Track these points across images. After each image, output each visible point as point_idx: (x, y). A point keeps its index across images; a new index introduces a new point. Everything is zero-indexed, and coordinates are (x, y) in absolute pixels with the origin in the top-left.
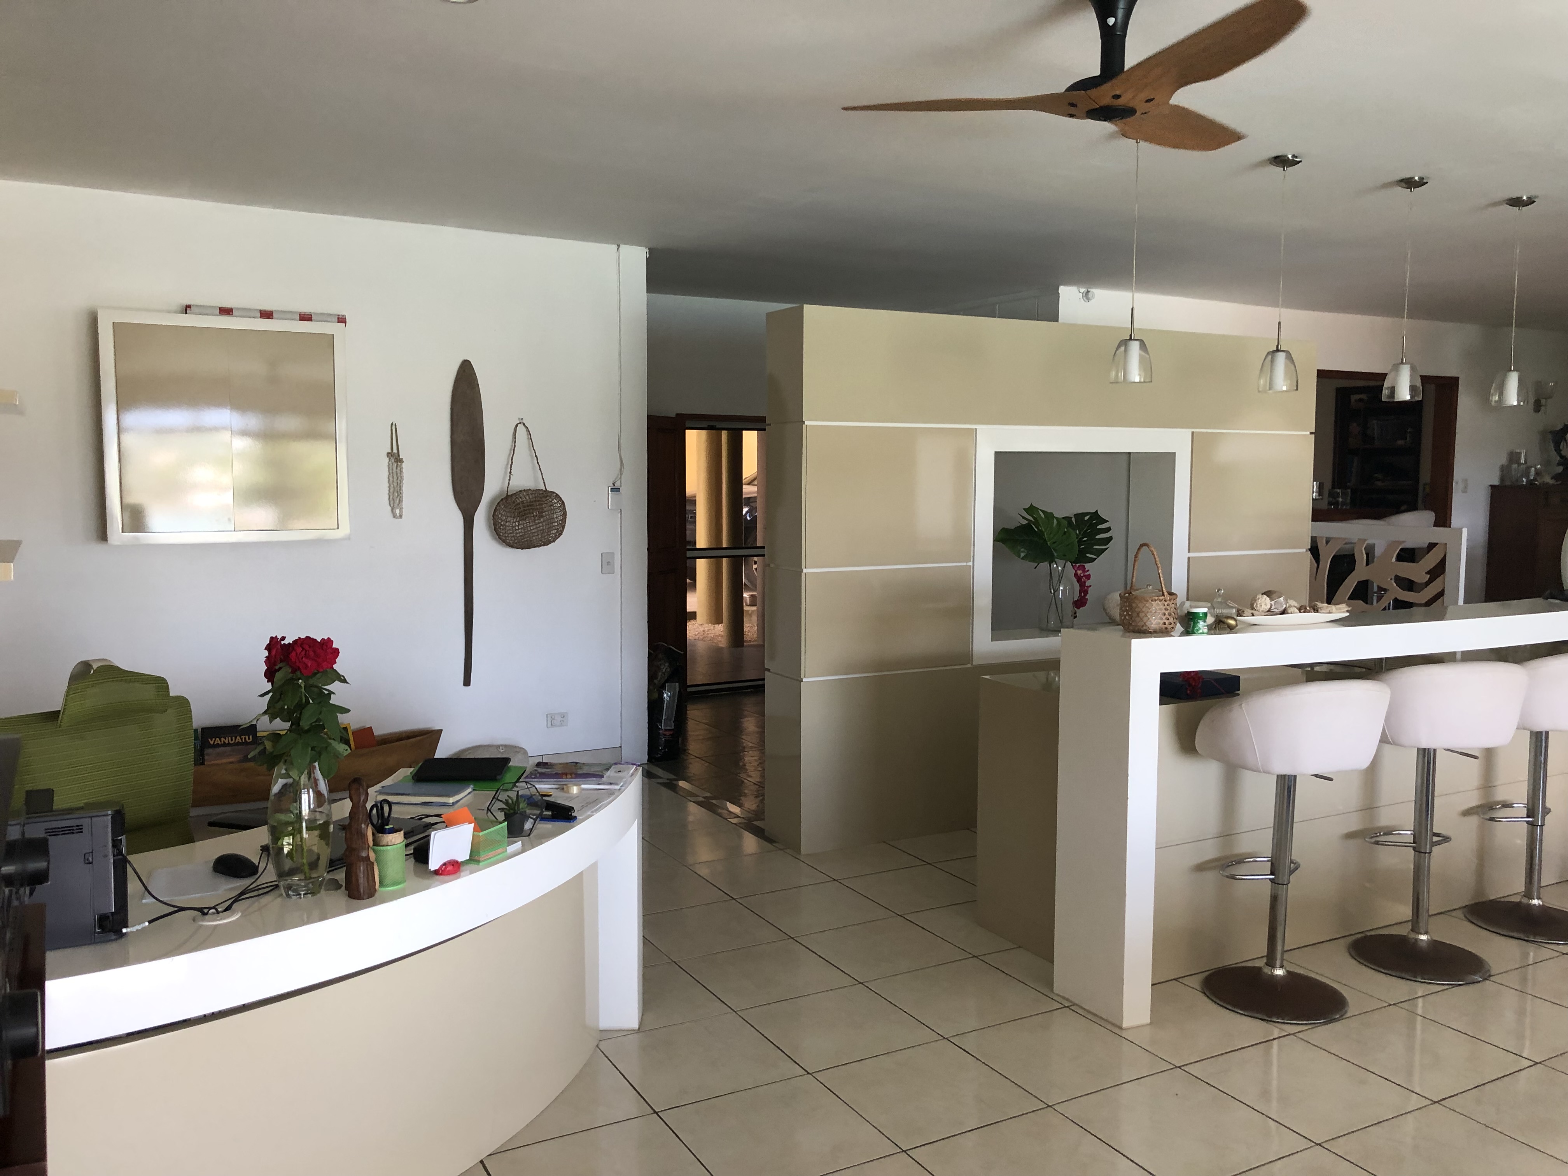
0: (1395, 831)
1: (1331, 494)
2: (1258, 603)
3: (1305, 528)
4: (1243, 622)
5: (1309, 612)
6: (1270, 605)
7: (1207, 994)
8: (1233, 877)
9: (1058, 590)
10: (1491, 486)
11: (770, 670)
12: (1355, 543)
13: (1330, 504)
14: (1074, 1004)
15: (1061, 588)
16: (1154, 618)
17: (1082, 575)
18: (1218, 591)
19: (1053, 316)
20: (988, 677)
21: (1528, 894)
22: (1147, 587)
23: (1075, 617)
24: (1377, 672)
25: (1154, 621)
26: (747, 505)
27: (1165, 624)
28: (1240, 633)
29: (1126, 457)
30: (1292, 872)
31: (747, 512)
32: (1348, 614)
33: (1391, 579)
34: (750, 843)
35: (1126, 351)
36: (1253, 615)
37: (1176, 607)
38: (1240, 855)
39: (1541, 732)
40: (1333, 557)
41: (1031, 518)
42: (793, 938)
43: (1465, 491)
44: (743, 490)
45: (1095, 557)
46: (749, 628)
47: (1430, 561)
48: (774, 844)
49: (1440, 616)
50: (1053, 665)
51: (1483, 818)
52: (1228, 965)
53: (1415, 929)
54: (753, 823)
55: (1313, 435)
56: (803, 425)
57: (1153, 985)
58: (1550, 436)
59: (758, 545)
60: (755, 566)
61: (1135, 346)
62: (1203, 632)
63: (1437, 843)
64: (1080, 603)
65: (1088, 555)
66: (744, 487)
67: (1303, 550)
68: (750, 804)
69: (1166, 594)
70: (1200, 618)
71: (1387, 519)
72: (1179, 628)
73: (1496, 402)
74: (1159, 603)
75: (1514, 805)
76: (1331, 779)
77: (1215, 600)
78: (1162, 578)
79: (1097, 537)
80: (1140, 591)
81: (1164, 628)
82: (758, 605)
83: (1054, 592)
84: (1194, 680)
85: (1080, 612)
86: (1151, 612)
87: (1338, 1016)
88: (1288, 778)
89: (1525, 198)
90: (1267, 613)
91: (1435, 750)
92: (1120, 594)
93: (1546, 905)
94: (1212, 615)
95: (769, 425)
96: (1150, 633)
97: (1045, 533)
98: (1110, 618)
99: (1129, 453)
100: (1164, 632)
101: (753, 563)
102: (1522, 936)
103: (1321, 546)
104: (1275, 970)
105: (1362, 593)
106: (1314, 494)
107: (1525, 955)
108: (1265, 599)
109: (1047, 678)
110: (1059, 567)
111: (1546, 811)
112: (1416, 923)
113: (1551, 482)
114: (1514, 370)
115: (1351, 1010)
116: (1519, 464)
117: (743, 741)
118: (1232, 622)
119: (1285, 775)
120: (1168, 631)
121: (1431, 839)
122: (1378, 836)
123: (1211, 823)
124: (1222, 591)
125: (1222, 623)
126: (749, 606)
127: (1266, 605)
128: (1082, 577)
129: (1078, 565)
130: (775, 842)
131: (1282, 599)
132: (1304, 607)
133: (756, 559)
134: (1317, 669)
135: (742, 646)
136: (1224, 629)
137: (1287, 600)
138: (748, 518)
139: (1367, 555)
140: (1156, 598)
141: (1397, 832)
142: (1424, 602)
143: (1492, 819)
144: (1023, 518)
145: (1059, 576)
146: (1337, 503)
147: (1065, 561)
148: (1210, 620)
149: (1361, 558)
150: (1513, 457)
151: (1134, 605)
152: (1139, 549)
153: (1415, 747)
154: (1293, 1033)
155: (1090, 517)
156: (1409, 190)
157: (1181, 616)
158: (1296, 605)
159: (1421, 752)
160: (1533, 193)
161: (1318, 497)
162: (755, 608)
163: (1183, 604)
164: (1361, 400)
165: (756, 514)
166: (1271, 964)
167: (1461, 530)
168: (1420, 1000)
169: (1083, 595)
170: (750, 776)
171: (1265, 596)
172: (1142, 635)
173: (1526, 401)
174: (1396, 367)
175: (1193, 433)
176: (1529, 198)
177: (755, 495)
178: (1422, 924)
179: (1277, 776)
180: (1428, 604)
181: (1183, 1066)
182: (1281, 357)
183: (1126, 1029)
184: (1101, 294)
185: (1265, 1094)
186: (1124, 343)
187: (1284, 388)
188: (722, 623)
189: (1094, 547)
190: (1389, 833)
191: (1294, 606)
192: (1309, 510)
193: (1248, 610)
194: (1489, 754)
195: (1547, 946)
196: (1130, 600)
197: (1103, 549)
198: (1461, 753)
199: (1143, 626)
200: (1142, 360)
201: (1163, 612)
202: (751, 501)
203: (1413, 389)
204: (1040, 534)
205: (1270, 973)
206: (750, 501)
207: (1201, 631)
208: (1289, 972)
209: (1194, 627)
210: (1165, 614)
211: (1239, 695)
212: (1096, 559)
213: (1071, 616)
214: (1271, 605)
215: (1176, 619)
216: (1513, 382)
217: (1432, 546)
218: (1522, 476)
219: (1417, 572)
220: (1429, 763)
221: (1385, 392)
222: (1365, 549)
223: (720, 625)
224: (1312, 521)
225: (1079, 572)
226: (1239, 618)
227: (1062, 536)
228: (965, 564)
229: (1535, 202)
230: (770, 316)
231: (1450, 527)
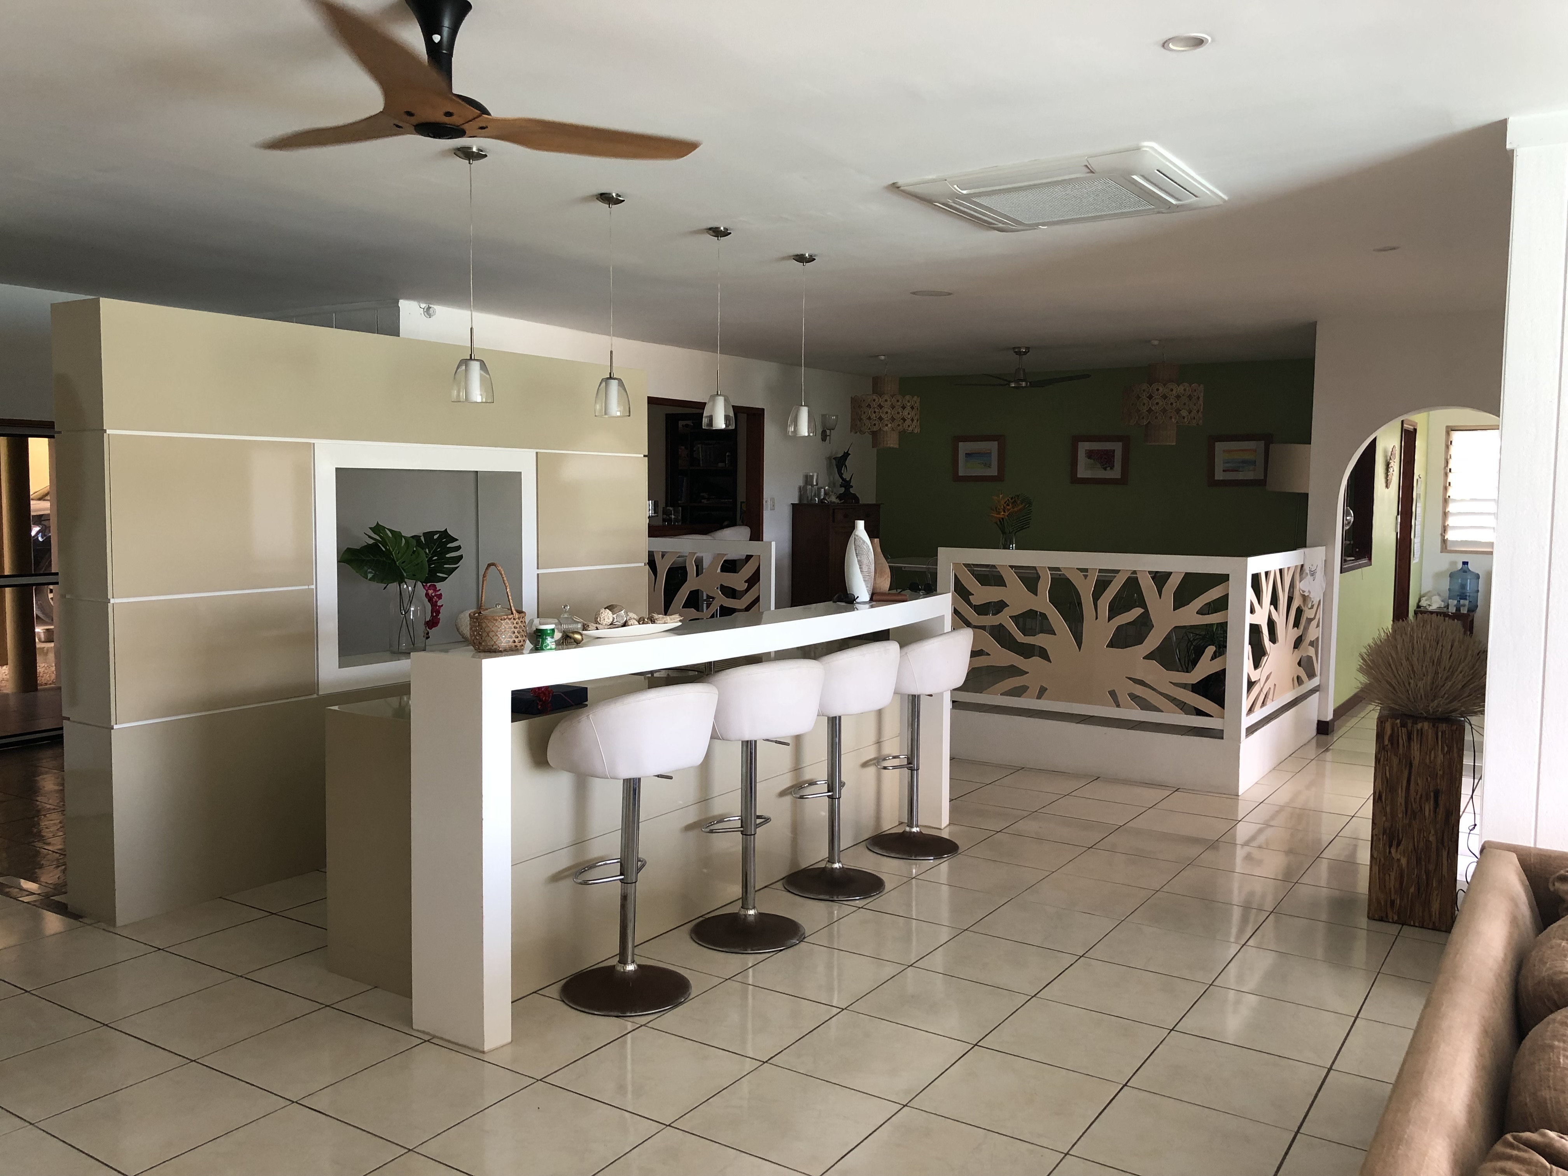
0: (725, 819)
1: (665, 512)
2: (602, 617)
3: (643, 543)
4: (588, 636)
5: (647, 623)
6: (612, 618)
7: (566, 1002)
8: (585, 883)
9: (409, 610)
10: (792, 504)
11: (69, 718)
12: (686, 556)
13: (664, 520)
14: (434, 1037)
15: (412, 609)
16: (504, 636)
17: (433, 595)
18: (564, 608)
19: (394, 331)
20: (336, 708)
21: (831, 860)
22: (496, 606)
23: (428, 638)
24: (707, 675)
25: (504, 639)
26: (37, 523)
27: (514, 642)
28: (585, 647)
29: (473, 475)
30: (639, 870)
31: (38, 533)
32: (680, 624)
33: (717, 588)
34: (53, 922)
35: (466, 370)
36: (597, 629)
37: (524, 624)
38: (591, 860)
39: (836, 717)
40: (669, 568)
41: (378, 538)
42: (107, 1025)
43: (773, 509)
44: (31, 506)
45: (447, 576)
46: (44, 668)
47: (747, 571)
48: (80, 920)
49: (756, 621)
50: (403, 689)
51: (794, 797)
52: (584, 970)
53: (745, 906)
54: (52, 898)
55: (647, 458)
56: (105, 434)
57: (512, 1002)
58: (834, 462)
59: (53, 571)
60: (51, 596)
61: (475, 367)
62: (551, 647)
63: (761, 824)
64: (433, 623)
65: (438, 574)
66: (32, 502)
67: (641, 564)
68: (51, 876)
69: (514, 612)
70: (548, 635)
71: (712, 534)
72: (529, 645)
73: (792, 432)
74: (508, 621)
75: (818, 783)
76: (671, 778)
77: (561, 616)
78: (510, 597)
79: (447, 556)
80: (489, 610)
81: (513, 646)
82: (55, 640)
83: (405, 613)
84: (544, 694)
85: (433, 632)
86: (501, 631)
87: (683, 1000)
88: (634, 781)
89: (807, 255)
90: (610, 626)
91: (755, 741)
92: (470, 615)
93: (845, 867)
94: (560, 631)
95: (59, 432)
96: (501, 651)
97: (393, 553)
98: (463, 637)
99: (477, 472)
100: (515, 650)
101: (49, 591)
102: (827, 897)
103: (658, 558)
104: (627, 966)
105: (694, 601)
106: (650, 512)
107: (831, 914)
108: (608, 613)
109: (400, 703)
110: (410, 587)
111: (842, 785)
112: (745, 900)
113: (837, 501)
114: (804, 406)
115: (694, 992)
116: (812, 485)
117: (38, 803)
118: (578, 637)
119: (630, 779)
120: (518, 649)
121: (755, 821)
122: (712, 825)
123: (564, 833)
124: (568, 607)
125: (569, 638)
126: (44, 642)
127: (608, 619)
128: (434, 596)
129: (428, 584)
130: (81, 917)
131: (623, 612)
132: (642, 619)
133: (51, 587)
134: (656, 675)
135: (36, 690)
136: (570, 643)
137: (627, 613)
138: (40, 539)
139: (697, 566)
140: (506, 617)
141: (728, 819)
142: (744, 608)
143: (802, 797)
144: (370, 537)
145: (410, 597)
146: (670, 520)
147: (415, 581)
148: (558, 635)
149: (692, 570)
150: (808, 479)
151: (484, 625)
152: (487, 569)
153: (739, 740)
154: (644, 1023)
155: (439, 535)
156: (717, 238)
157: (530, 633)
158: (636, 617)
159: (745, 744)
160: (812, 252)
161: (653, 515)
162: (52, 645)
163: (532, 621)
164: (687, 426)
165: (50, 534)
166: (623, 961)
167: (770, 543)
168: (750, 969)
169: (435, 614)
170: (49, 844)
171: (607, 610)
172: (493, 654)
173: (815, 432)
174: (713, 397)
175: (537, 453)
176: (811, 256)
177: (48, 512)
178: (750, 901)
179: (624, 780)
180: (748, 609)
181: (543, 1078)
182: (614, 384)
183: (487, 1052)
184: (440, 310)
185: (621, 1088)
186: (465, 362)
187: (618, 414)
188: (7, 664)
189: (445, 566)
190: (721, 821)
191: (634, 619)
192: (646, 529)
193: (592, 624)
194: (798, 739)
195: (845, 903)
196: (479, 620)
197: (453, 568)
198: (777, 742)
199: (493, 646)
200: (482, 380)
201: (512, 630)
202: (43, 519)
203: (727, 418)
204: (388, 554)
205: (622, 970)
206: (40, 519)
207: (549, 647)
208: (639, 966)
209: (542, 643)
210: (514, 633)
211: (587, 705)
212: (447, 578)
213: (424, 636)
214: (614, 618)
215: (525, 636)
216: (804, 413)
217: (749, 557)
218: (815, 496)
219: (737, 581)
220: (751, 753)
221: (705, 421)
222: (694, 561)
223: (5, 667)
224: (649, 537)
225: (430, 592)
226: (584, 632)
227: (412, 555)
228: (307, 587)
229: (815, 259)
230: (55, 307)
231: (763, 541)
